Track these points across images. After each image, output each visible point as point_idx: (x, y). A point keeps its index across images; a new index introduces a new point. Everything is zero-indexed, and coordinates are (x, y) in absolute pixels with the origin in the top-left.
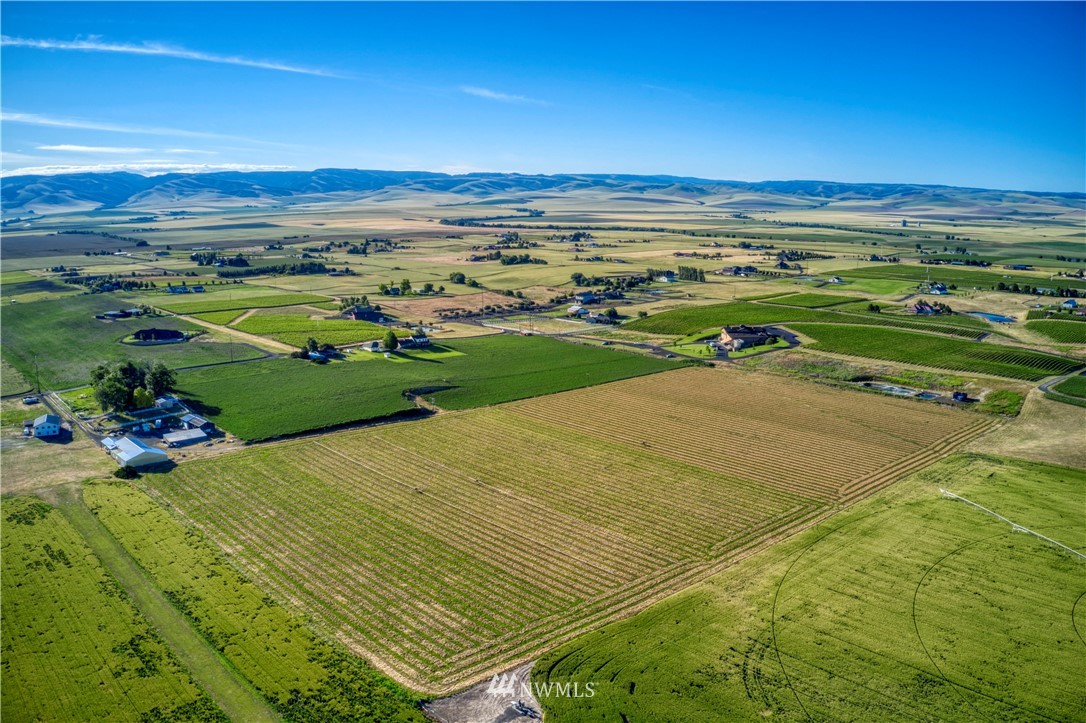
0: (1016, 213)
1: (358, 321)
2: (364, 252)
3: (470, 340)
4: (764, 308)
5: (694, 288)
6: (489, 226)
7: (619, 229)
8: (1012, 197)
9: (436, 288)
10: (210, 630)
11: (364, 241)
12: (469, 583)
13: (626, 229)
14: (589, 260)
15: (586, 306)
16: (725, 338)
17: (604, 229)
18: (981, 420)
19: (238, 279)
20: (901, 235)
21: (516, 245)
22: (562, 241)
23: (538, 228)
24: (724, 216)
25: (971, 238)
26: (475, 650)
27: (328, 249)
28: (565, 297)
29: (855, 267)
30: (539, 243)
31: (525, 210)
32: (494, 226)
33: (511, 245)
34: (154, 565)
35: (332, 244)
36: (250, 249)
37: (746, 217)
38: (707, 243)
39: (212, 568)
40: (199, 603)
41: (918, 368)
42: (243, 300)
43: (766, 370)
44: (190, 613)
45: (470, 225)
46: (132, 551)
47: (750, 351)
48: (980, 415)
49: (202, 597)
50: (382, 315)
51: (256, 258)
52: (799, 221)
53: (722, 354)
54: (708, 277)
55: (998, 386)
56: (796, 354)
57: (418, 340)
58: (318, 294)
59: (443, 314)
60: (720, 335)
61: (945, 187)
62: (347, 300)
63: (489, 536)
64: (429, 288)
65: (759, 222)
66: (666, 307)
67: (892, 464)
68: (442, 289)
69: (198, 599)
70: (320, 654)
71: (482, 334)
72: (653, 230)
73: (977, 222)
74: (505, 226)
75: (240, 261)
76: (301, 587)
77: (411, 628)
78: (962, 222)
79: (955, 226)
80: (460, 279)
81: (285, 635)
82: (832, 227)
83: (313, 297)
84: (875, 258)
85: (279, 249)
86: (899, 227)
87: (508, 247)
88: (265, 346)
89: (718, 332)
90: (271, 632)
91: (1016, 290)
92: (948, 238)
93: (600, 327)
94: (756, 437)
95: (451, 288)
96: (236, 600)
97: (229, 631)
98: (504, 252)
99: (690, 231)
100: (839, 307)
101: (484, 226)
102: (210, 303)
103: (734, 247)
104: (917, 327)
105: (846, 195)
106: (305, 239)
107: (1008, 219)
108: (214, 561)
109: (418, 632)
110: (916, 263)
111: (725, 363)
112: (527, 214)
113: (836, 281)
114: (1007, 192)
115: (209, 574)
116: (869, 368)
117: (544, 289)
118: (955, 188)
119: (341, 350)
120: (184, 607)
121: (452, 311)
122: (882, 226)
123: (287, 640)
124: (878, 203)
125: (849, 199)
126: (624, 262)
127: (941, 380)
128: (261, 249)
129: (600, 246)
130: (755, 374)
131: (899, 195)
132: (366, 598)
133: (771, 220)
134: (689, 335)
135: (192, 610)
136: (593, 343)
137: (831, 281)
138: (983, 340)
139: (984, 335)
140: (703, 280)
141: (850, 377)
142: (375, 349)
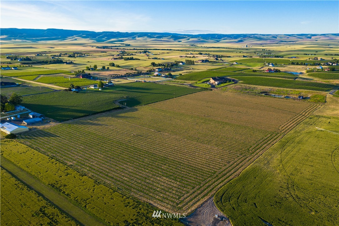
0: (282, 41)
1: (84, 79)
2: (74, 57)
3: (126, 84)
4: (218, 72)
5: (192, 66)
6: (113, 49)
7: (157, 49)
8: (280, 36)
9: (106, 68)
10: (76, 199)
11: (73, 53)
12: (171, 168)
13: (159, 49)
14: (153, 59)
15: (160, 72)
16: (212, 81)
17: (152, 50)
18: (312, 105)
19: (30, 65)
20: (247, 50)
21: (126, 54)
22: (140, 53)
23: (130, 49)
24: (188, 46)
25: (271, 50)
26: (188, 195)
27: (60, 56)
28: (152, 70)
29: (240, 59)
30: (133, 54)
31: (124, 44)
32: (115, 49)
33: (125, 55)
34: (39, 174)
35: (61, 54)
36: (30, 55)
37: (195, 46)
38: (188, 53)
39: (66, 171)
40: (66, 187)
41: (282, 89)
42: (36, 72)
43: (230, 91)
44: (64, 192)
45: (107, 49)
46: (26, 169)
47: (222, 85)
48: (311, 103)
49: (67, 184)
50: (91, 77)
51: (34, 58)
52: (213, 46)
53: (213, 86)
54: (195, 63)
55: (314, 94)
56: (238, 85)
57: (110, 84)
58: (64, 70)
59: (113, 76)
60: (210, 80)
61: (257, 34)
62: (77, 72)
63: (169, 150)
64: (104, 68)
65: (200, 47)
66: (187, 72)
67: (292, 119)
68: (108, 68)
69: (65, 186)
70: (129, 203)
71: (129, 82)
72: (168, 50)
73: (270, 45)
74: (119, 49)
75: (28, 59)
76: (107, 175)
77: (159, 188)
78: (265, 45)
79: (263, 46)
80: (113, 65)
81: (110, 197)
82: (224, 48)
83: (63, 71)
84: (244, 56)
85: (41, 55)
86: (245, 47)
87: (124, 55)
88: (53, 87)
89: (209, 79)
90: (104, 196)
91: (298, 64)
92: (263, 50)
93: (167, 79)
94: (239, 112)
95: (111, 68)
96: (83, 184)
97: (85, 198)
98: (123, 57)
99: (180, 50)
100: (243, 71)
101: (112, 49)
102: (22, 73)
103: (197, 54)
104: (272, 76)
105: (225, 38)
106: (50, 52)
107: (280, 44)
108: (66, 169)
109: (163, 189)
110: (258, 58)
111: (215, 89)
112: (125, 45)
113: (236, 63)
114: (278, 35)
115: (66, 174)
116: (265, 89)
117: (142, 68)
118: (261, 35)
119: (83, 88)
120: (60, 191)
121: (115, 75)
122: (239, 47)
123: (112, 199)
124: (236, 40)
125: (226, 39)
126: (164, 59)
127: (291, 92)
128: (34, 55)
129: (154, 55)
130: (227, 92)
131: (242, 38)
132: (136, 177)
133: (204, 46)
134: (199, 81)
135: (64, 191)
136: (168, 84)
137: (234, 63)
138: (296, 80)
139: (296, 78)
140: (194, 64)
141: (259, 92)
142: (95, 87)
